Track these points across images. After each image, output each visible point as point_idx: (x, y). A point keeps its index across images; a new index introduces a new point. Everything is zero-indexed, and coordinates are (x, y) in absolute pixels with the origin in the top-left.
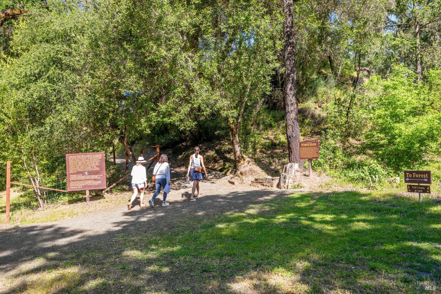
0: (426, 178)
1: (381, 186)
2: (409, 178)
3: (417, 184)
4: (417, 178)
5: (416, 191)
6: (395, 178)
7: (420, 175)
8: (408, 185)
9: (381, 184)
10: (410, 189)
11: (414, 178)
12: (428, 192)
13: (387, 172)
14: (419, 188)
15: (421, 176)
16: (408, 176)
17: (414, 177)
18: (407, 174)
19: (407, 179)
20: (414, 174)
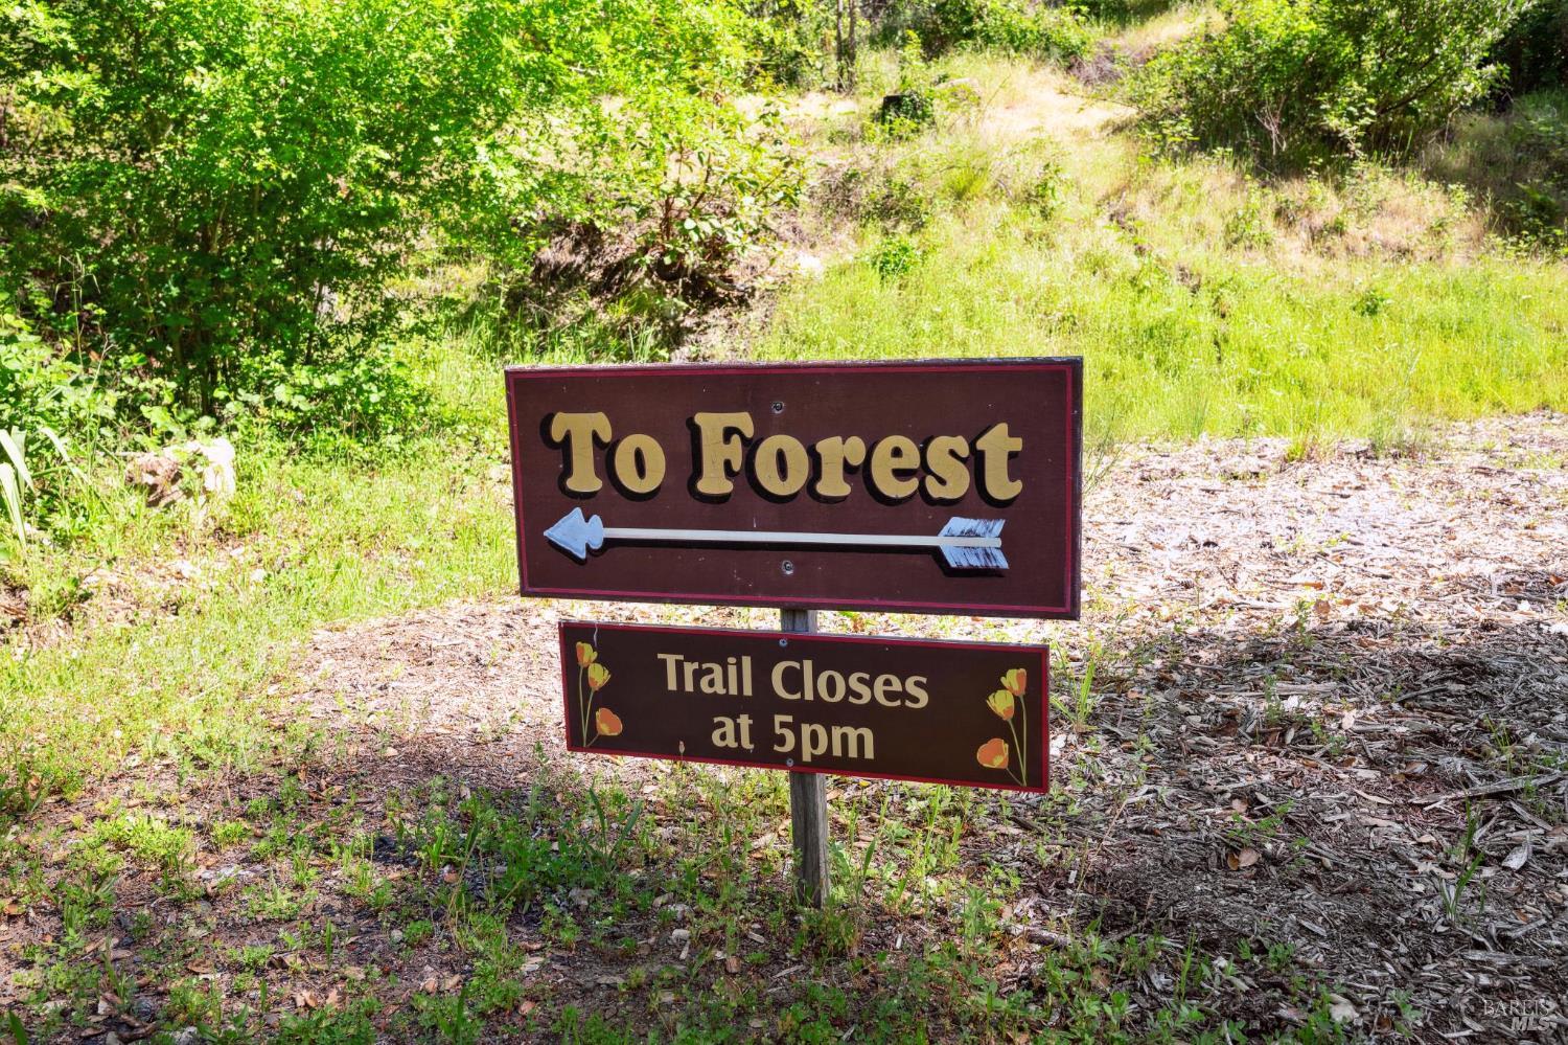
0: (979, 501)
1: (63, 541)
2: (614, 501)
3: (765, 619)
4: (784, 510)
5: (730, 731)
6: (191, 446)
7: (839, 450)
8: (571, 634)
9: (60, 521)
10: (605, 697)
11: (717, 509)
12: (994, 756)
13: (112, 396)
14: (816, 685)
15: (860, 474)
16: (584, 478)
17: (713, 482)
18: (581, 427)
19: (578, 532)
20: (710, 424)
